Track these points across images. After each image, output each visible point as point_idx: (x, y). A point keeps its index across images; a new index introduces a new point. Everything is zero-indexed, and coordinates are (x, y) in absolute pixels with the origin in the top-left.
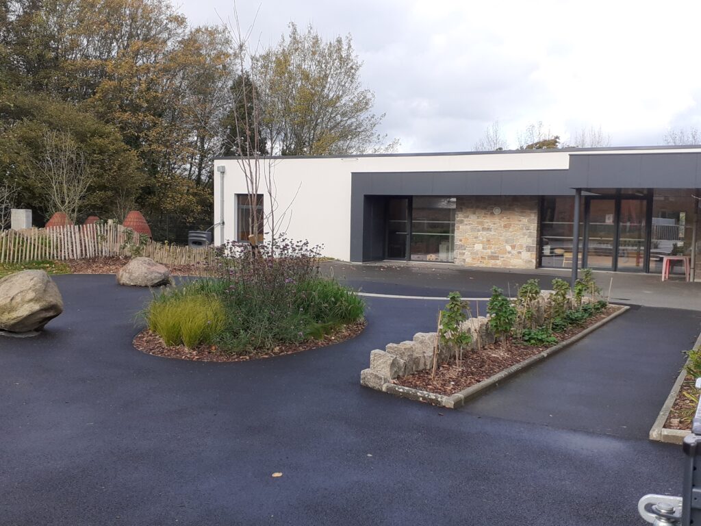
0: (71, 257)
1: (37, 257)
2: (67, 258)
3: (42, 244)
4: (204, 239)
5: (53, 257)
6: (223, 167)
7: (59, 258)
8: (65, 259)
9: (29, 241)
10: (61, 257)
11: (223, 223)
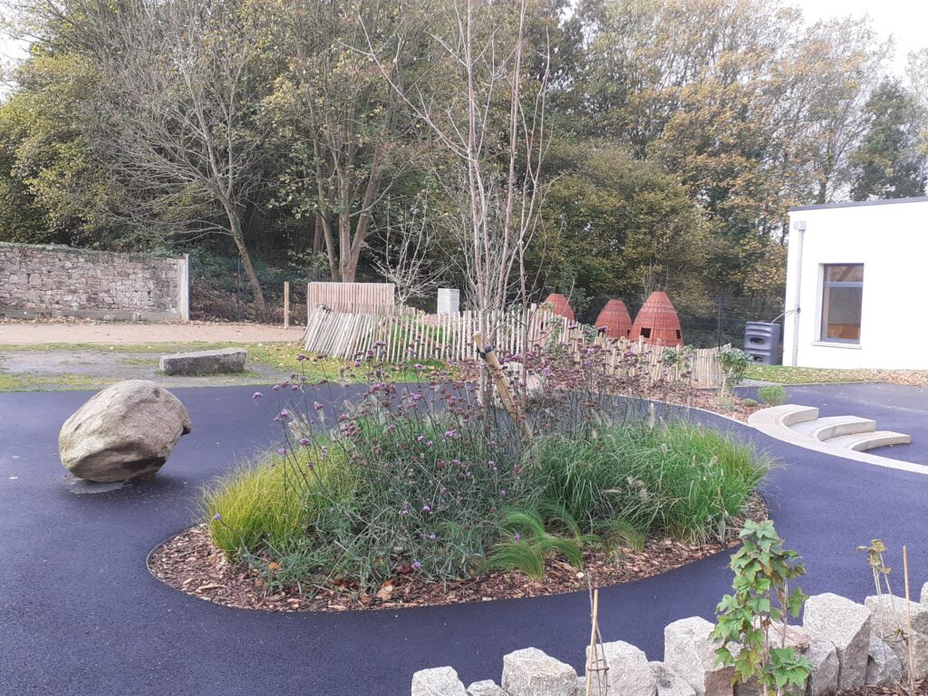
0: (469, 356)
1: (423, 355)
2: (463, 358)
3: (430, 336)
4: (768, 335)
5: (445, 356)
6: (803, 223)
7: (453, 358)
8: (460, 359)
9: (412, 332)
10: (455, 356)
11: (799, 310)
